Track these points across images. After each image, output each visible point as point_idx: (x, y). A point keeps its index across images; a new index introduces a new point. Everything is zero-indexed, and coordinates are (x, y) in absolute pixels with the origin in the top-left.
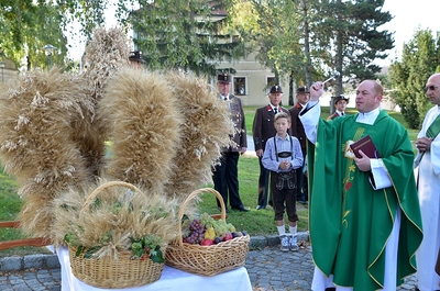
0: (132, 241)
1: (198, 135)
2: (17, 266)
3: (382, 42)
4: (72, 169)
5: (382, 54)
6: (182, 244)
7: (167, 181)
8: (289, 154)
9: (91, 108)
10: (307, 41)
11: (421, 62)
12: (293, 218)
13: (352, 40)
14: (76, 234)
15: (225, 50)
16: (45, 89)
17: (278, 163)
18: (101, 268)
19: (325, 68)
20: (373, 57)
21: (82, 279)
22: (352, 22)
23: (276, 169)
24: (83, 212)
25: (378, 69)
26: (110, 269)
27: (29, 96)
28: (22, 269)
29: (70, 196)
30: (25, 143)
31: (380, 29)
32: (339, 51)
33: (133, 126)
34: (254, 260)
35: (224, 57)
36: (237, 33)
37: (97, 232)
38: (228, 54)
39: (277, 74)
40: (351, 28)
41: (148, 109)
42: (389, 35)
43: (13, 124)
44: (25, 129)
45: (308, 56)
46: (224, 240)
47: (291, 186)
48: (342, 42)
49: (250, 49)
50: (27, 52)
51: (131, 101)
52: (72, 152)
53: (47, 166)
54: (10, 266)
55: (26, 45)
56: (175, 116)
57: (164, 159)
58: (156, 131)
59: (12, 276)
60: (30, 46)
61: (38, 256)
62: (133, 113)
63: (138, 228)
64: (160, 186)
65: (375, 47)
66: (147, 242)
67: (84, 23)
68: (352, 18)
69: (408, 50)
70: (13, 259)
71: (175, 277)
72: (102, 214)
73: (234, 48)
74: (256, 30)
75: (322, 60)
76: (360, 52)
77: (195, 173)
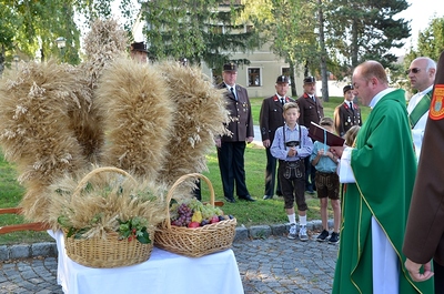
0: (121, 223)
1: (192, 124)
2: (26, 254)
3: (399, 31)
4: (69, 156)
5: (398, 42)
6: (170, 226)
7: (161, 168)
8: (297, 143)
9: (88, 98)
10: (321, 30)
11: (437, 50)
12: (303, 207)
13: (369, 29)
14: (67, 216)
15: (238, 40)
16: (42, 80)
17: (287, 152)
18: (92, 249)
19: (341, 58)
20: (389, 46)
21: (74, 259)
22: (368, 10)
23: (284, 158)
24: (75, 196)
25: (395, 59)
26: (100, 249)
27: (26, 87)
28: (30, 257)
29: (65, 182)
30: (23, 132)
31: (396, 18)
32: (355, 41)
33: (125, 115)
34: (258, 248)
35: (238, 48)
36: (251, 24)
37: (87, 214)
38: (242, 45)
39: (291, 65)
40: (366, 16)
41: (139, 98)
42: (406, 23)
43: (11, 114)
44: (23, 119)
45: (323, 46)
46: (210, 223)
47: (299, 175)
48: (357, 31)
49: (265, 40)
50: (40, 44)
51: (124, 91)
52: (69, 140)
53: (44, 154)
54: (18, 254)
55: (39, 38)
56: (167, 105)
57: (156, 146)
58: (148, 119)
59: (21, 263)
60: (43, 38)
61: (45, 244)
62: (125, 102)
63: (126, 211)
64: (154, 173)
65: (392, 36)
66: (134, 223)
67: (88, 15)
68: (367, 6)
69: (423, 38)
70: (21, 247)
71: (163, 258)
72: (92, 198)
73: (248, 39)
74: (270, 19)
75: (337, 50)
76: (376, 41)
77: (190, 161)
